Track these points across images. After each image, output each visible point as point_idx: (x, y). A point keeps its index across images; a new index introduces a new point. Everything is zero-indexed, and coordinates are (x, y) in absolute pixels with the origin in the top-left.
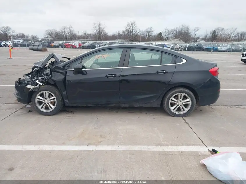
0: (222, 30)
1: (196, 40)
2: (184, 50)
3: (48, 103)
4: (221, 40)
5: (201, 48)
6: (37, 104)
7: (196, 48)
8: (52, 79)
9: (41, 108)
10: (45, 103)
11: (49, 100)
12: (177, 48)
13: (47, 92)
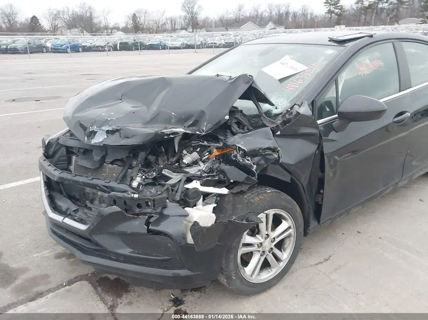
0: (145, 13)
1: (110, 31)
2: (115, 48)
3: (272, 249)
4: (149, 30)
5: (141, 44)
6: (240, 266)
7: (133, 44)
8: (283, 166)
9: (251, 276)
10: (264, 252)
11: (274, 238)
12: (102, 47)
13: (271, 212)
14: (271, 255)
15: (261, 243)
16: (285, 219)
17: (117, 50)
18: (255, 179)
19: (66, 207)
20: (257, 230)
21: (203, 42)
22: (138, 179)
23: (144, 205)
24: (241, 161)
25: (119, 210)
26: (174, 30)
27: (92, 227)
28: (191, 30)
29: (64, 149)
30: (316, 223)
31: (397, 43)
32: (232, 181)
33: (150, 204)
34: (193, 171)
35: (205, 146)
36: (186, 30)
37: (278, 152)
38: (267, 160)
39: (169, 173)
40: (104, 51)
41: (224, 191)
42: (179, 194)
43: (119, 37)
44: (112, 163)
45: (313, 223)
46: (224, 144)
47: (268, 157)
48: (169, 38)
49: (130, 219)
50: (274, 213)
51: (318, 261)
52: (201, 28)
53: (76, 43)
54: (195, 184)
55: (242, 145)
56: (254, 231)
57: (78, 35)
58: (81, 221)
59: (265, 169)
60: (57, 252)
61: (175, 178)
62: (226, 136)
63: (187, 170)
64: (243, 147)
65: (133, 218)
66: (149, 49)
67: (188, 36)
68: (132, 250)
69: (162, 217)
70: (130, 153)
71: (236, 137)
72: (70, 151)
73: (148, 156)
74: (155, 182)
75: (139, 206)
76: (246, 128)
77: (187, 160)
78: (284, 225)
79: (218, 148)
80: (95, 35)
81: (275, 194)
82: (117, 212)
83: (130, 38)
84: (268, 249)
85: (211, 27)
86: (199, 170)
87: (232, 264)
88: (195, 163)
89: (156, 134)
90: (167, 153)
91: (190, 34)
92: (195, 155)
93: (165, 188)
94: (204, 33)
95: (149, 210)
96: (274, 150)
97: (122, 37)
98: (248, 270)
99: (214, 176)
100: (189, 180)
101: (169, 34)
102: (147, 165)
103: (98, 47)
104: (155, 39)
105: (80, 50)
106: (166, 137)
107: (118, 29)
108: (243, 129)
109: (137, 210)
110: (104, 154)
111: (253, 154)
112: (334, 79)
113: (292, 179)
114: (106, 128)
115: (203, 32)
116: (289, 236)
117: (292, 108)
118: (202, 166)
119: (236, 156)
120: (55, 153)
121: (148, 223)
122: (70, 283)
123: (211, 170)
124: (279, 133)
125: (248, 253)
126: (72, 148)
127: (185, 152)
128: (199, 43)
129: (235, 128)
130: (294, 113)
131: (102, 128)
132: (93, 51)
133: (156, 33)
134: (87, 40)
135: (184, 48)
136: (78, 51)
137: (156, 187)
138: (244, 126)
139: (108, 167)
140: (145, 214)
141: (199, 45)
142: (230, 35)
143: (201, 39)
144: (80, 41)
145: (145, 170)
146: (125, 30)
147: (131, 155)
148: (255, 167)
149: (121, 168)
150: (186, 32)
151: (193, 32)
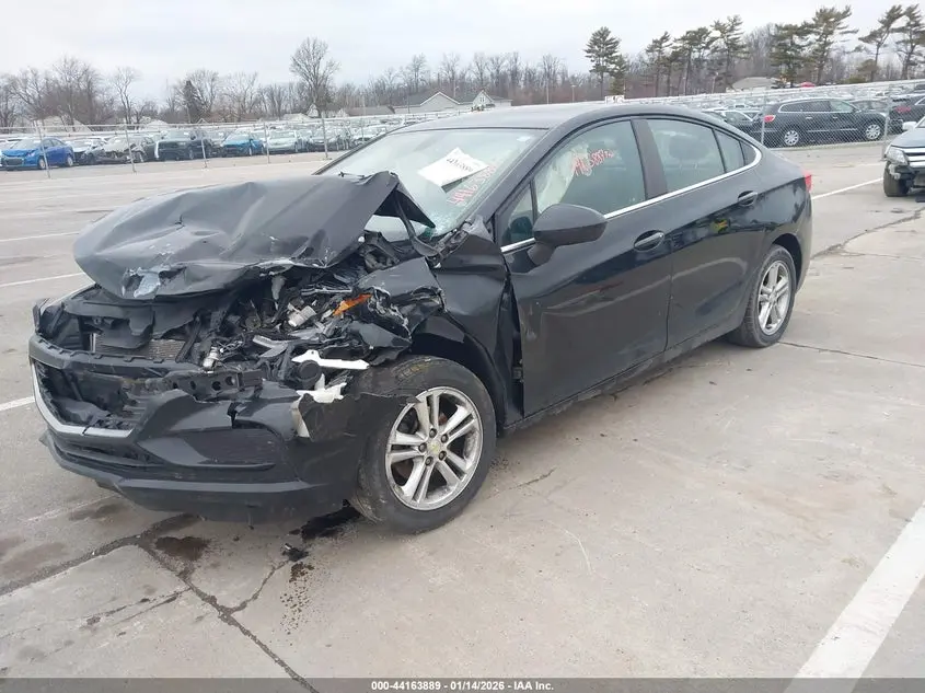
0: (213, 80)
1: (134, 119)
2: (149, 156)
3: (443, 452)
4: (226, 116)
5: (208, 145)
6: (393, 482)
7: (190, 145)
8: (450, 317)
9: (414, 498)
10: (430, 458)
11: (445, 435)
12: (118, 154)
13: (436, 392)
14: (443, 462)
15: (424, 444)
16: (461, 403)
17: (155, 160)
18: (409, 340)
19: (87, 416)
20: (416, 425)
21: (343, 137)
22: (213, 355)
23: (223, 384)
24: (383, 312)
25: (184, 394)
26: (278, 114)
27: (140, 429)
28: (316, 113)
29: (76, 321)
30: (517, 416)
31: (638, 122)
32: (371, 348)
33: (233, 381)
34: (306, 335)
35: (325, 295)
36: (305, 112)
37: (439, 294)
38: (425, 310)
39: (266, 342)
40: (125, 162)
41: (361, 365)
42: (282, 371)
43: (158, 132)
44: (166, 336)
45: (512, 415)
46: (355, 288)
47: (425, 304)
48: (268, 131)
49: (202, 407)
50: (440, 392)
51: (530, 480)
52: (337, 108)
53: (58, 147)
54: (311, 356)
55: (382, 287)
56: (411, 425)
57: (61, 130)
58: (119, 426)
59: (423, 324)
60: (73, 510)
61: (275, 347)
62: (357, 276)
63: (296, 334)
64: (384, 291)
65: (209, 406)
66: (224, 156)
67: (310, 127)
68: (205, 459)
69: (257, 402)
70: (195, 316)
71: (372, 275)
72: (86, 325)
73: (227, 316)
74: (242, 355)
75: (216, 386)
76: (389, 260)
77: (294, 321)
78: (460, 414)
79: (346, 297)
80: (101, 129)
81: (438, 363)
82: (180, 399)
83: (181, 134)
84: (436, 453)
85: (357, 105)
86: (317, 334)
87: (377, 478)
88: (308, 324)
89: (247, 271)
90: (259, 309)
91: (315, 122)
92: (309, 311)
93: (259, 363)
94: (346, 118)
95: (234, 391)
96: (433, 292)
97: (164, 131)
98: (408, 489)
99: (341, 341)
100: (300, 350)
101: (267, 123)
102: (227, 331)
103: (109, 154)
104: (240, 133)
105: (70, 161)
106: (262, 275)
107: (153, 115)
108: (384, 263)
109: (214, 393)
110: (150, 323)
111: (401, 300)
112: (527, 180)
113: (466, 339)
114: (160, 269)
115: (342, 116)
116: (471, 432)
117: (460, 228)
118: (321, 328)
119: (375, 307)
120: (59, 329)
121: (232, 413)
122: (104, 550)
123: (337, 332)
124: (439, 265)
125: (403, 461)
126: (90, 318)
127: (290, 307)
128: (333, 140)
129: (370, 261)
130: (463, 235)
131: (153, 269)
132: (100, 163)
133: (239, 120)
134: (82, 140)
135: (301, 151)
136: (66, 165)
137: (244, 363)
138: (386, 257)
139: (159, 345)
140: (226, 398)
141: (334, 144)
142: (399, 120)
143: (339, 130)
144: (69, 143)
145: (225, 339)
146: (169, 117)
147: (198, 319)
148: (406, 320)
149: (182, 343)
150: (306, 119)
151: (320, 116)
